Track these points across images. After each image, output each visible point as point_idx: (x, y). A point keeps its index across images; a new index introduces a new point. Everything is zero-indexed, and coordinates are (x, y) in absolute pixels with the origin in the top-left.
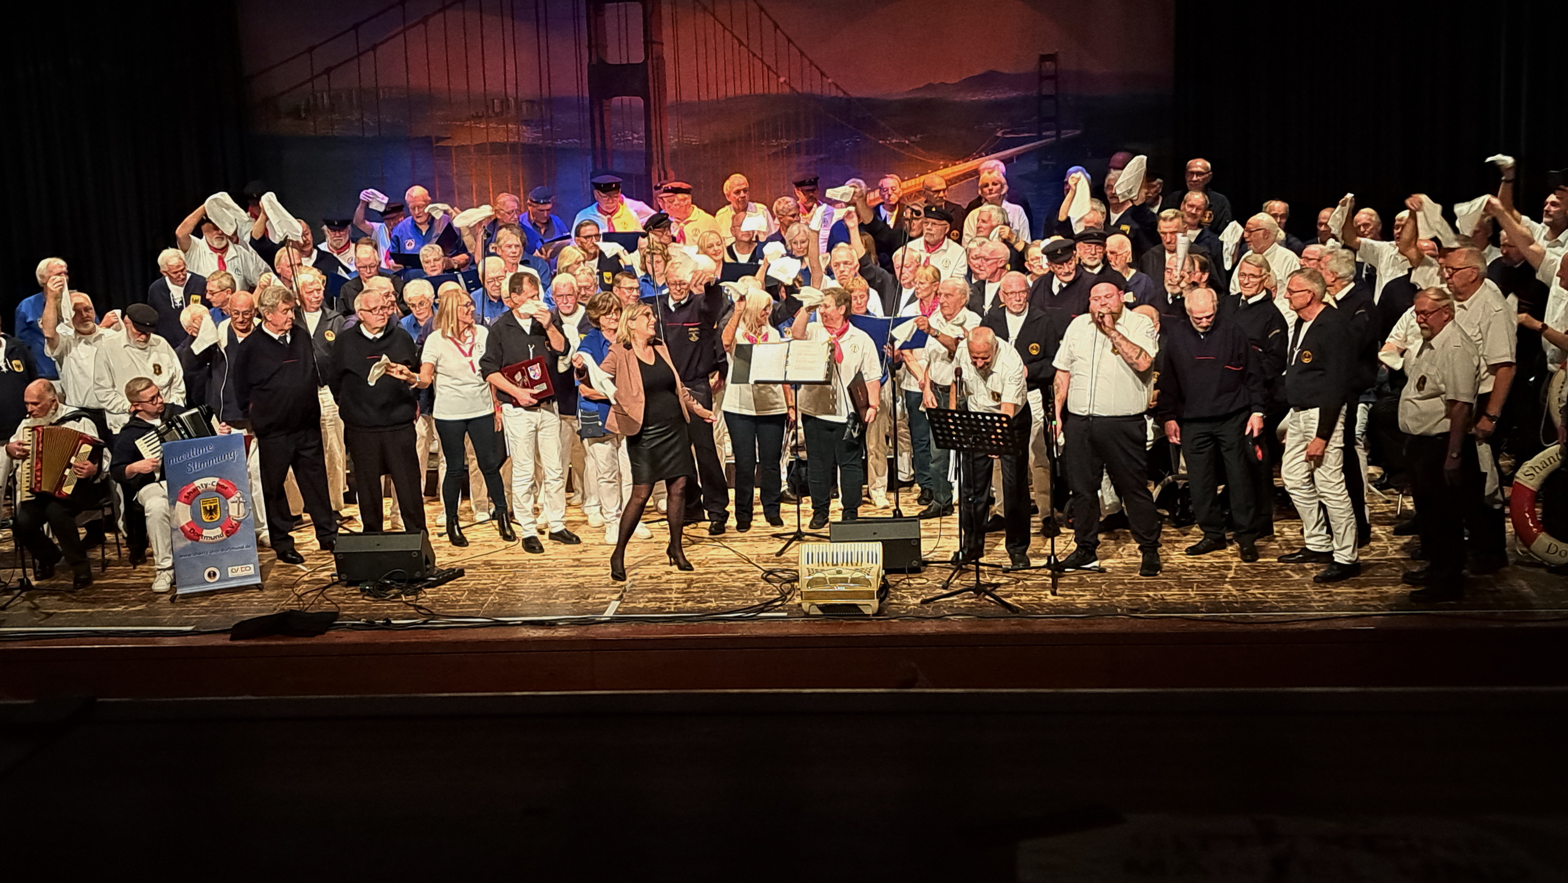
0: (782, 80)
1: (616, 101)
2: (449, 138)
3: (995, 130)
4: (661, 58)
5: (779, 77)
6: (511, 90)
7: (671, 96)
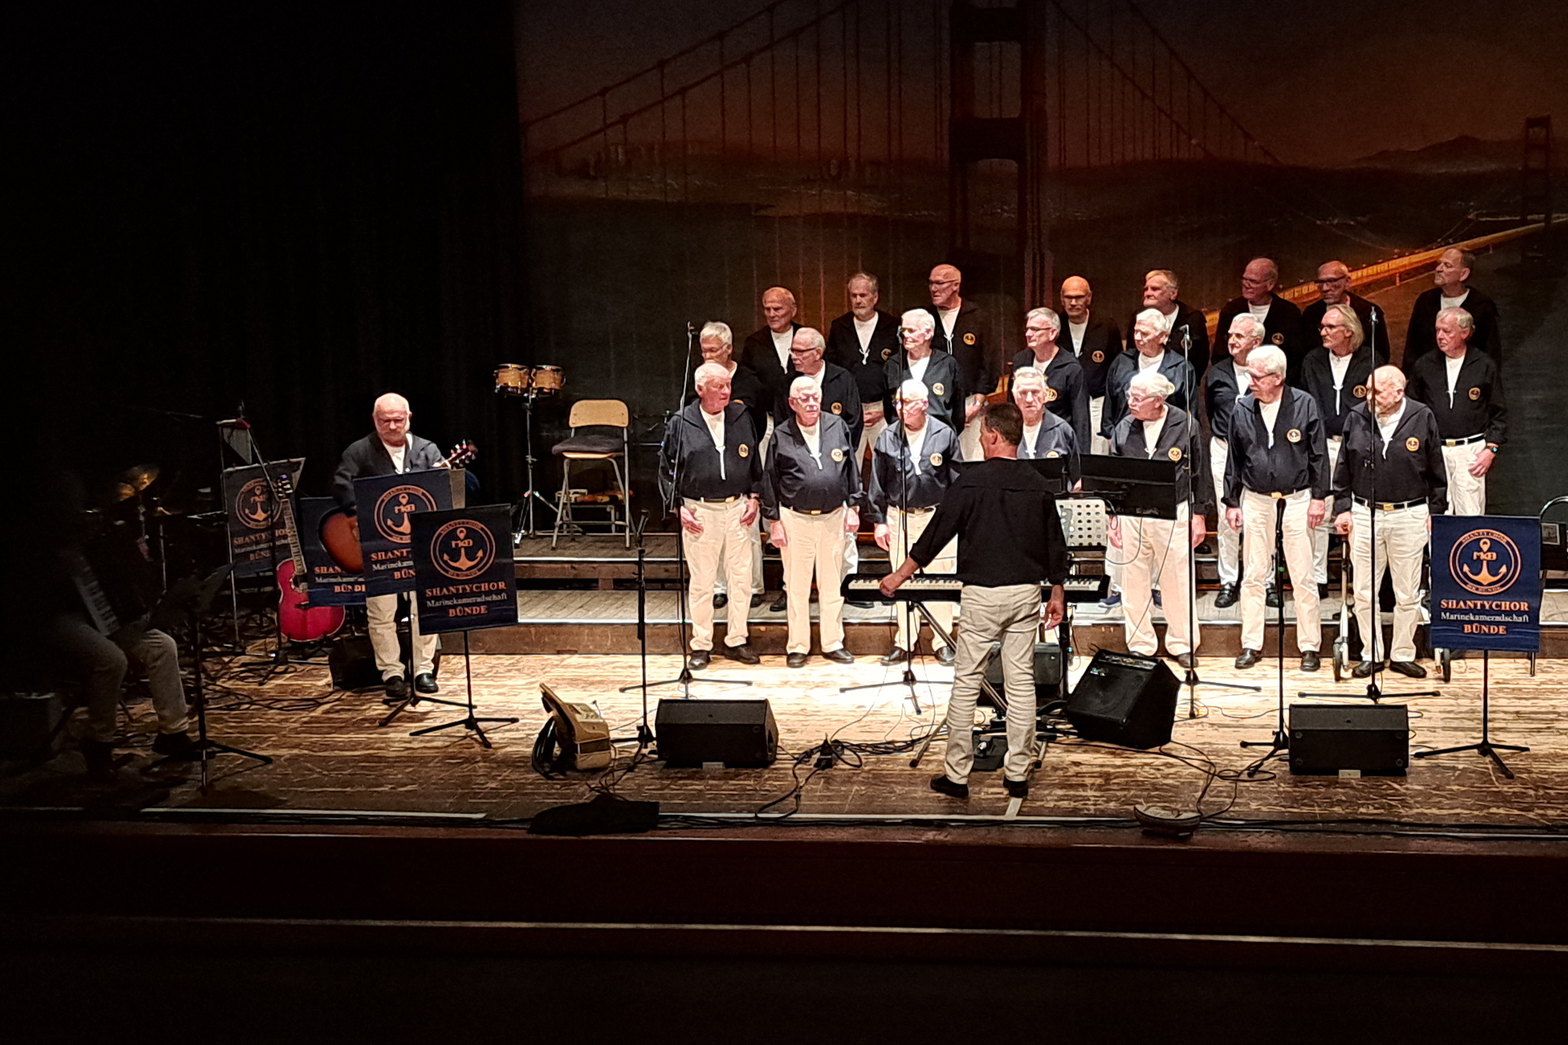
0: (1194, 142)
1: (983, 164)
2: (772, 206)
3: (1467, 213)
4: (1042, 113)
5: (1190, 139)
6: (852, 149)
7: (1052, 160)
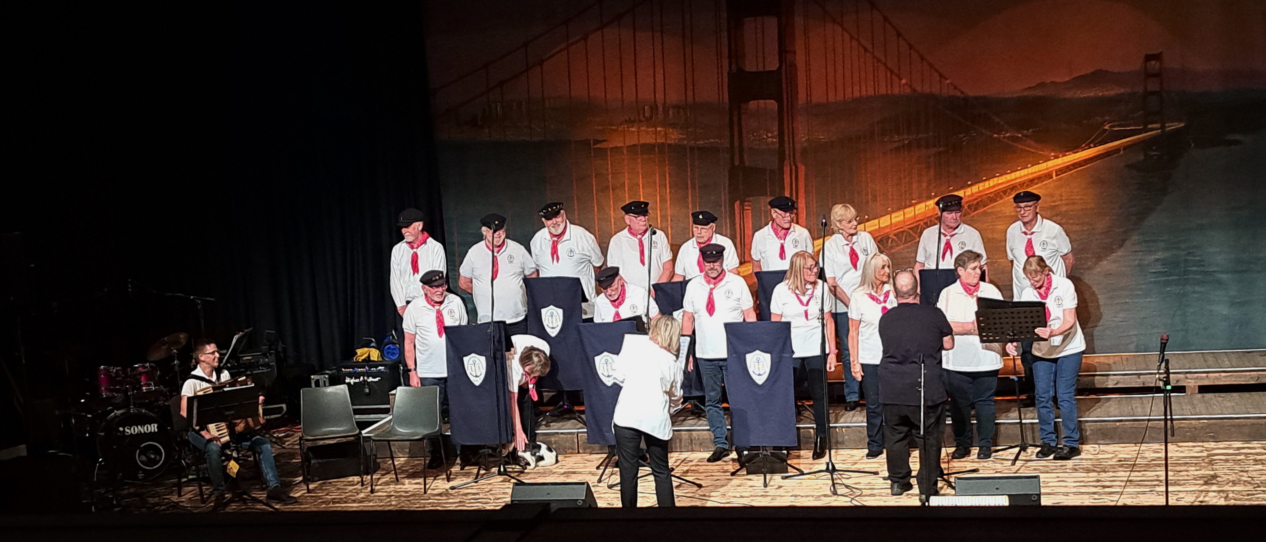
0: (904, 81)
1: (753, 104)
2: (605, 141)
3: (1103, 124)
4: (793, 66)
5: (900, 79)
6: (660, 96)
7: (802, 98)
